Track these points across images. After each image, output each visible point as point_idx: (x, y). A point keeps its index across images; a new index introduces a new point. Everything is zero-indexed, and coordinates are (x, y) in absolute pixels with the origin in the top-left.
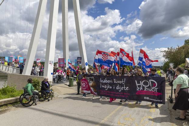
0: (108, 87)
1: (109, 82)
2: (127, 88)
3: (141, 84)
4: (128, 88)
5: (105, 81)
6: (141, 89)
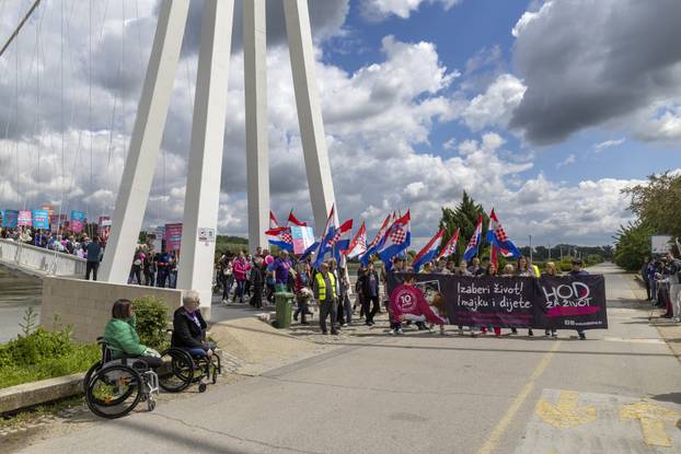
0: (479, 303)
1: (482, 291)
2: (526, 304)
3: (554, 293)
4: (528, 303)
5: (472, 290)
6: (556, 303)
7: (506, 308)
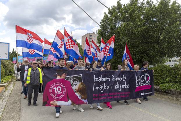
0: (105, 87)
1: (106, 80)
2: (128, 86)
3: (140, 79)
5: (102, 79)
6: (140, 84)
7: (118, 89)
